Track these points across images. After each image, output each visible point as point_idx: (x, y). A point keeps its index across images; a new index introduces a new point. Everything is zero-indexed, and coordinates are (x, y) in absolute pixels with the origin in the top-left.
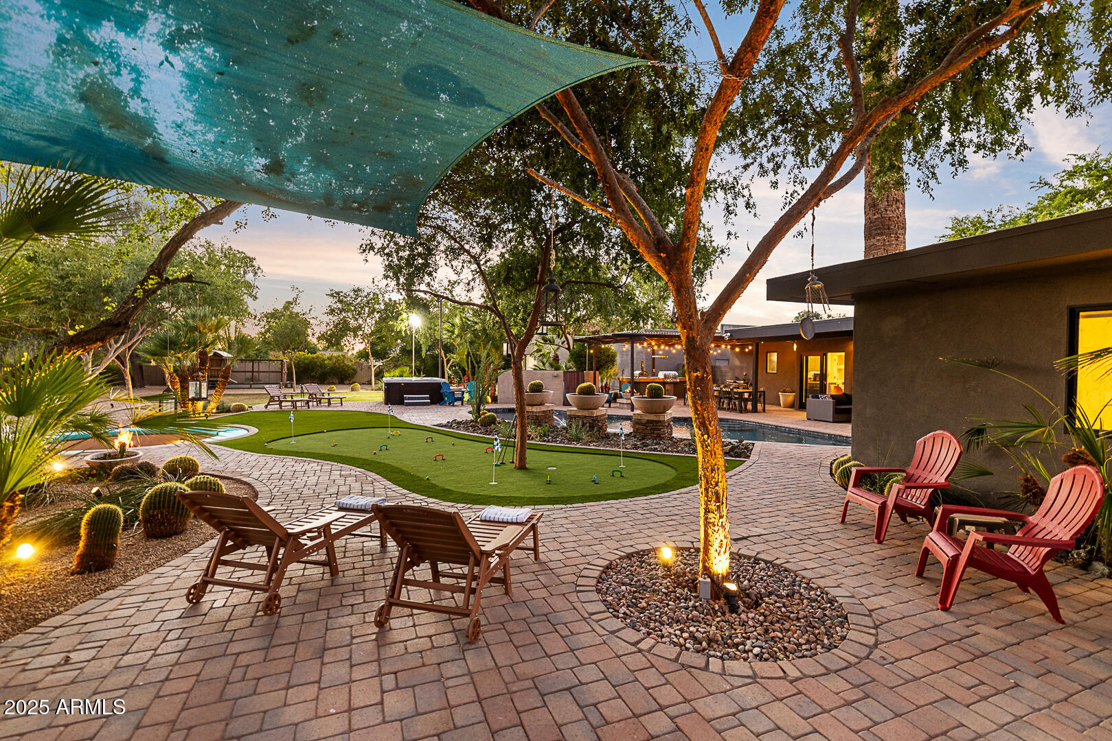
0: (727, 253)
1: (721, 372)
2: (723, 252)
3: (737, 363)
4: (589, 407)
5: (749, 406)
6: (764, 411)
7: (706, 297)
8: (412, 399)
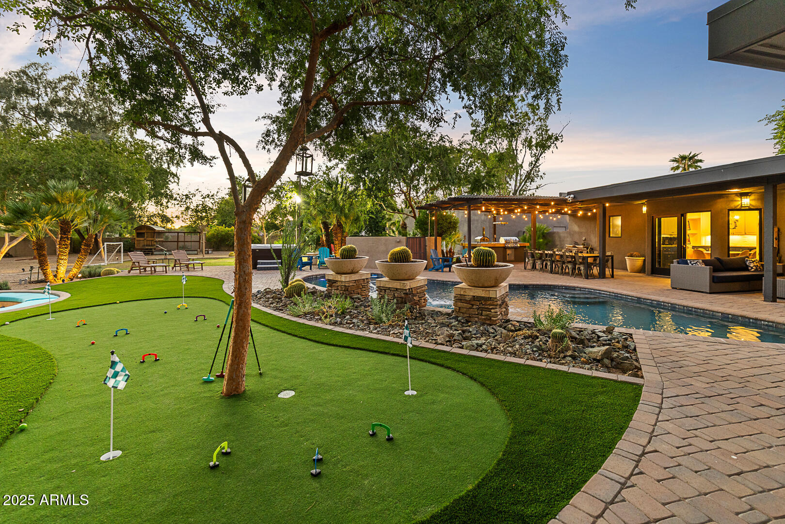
0: (560, 140)
1: (560, 237)
2: (557, 139)
3: (576, 228)
4: (401, 278)
5: (596, 271)
6: (612, 276)
7: (543, 175)
8: (265, 263)
